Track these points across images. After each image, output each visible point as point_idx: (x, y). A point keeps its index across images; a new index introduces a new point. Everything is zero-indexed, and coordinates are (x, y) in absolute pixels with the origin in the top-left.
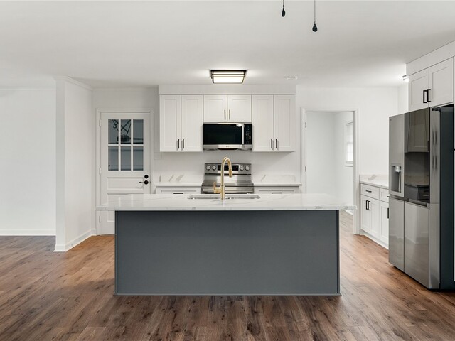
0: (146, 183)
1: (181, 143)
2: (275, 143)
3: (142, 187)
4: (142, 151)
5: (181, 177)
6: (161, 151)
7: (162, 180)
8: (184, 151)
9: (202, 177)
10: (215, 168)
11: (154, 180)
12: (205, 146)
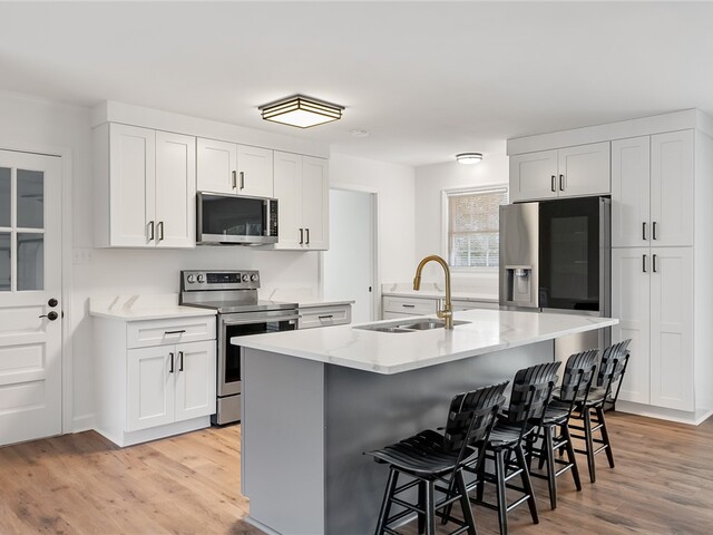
0: (52, 317)
1: (156, 230)
2: (305, 235)
3: (41, 328)
6: (113, 244)
7: (93, 309)
8: (162, 244)
9: (175, 297)
10: (205, 279)
11: (74, 311)
12: (205, 237)
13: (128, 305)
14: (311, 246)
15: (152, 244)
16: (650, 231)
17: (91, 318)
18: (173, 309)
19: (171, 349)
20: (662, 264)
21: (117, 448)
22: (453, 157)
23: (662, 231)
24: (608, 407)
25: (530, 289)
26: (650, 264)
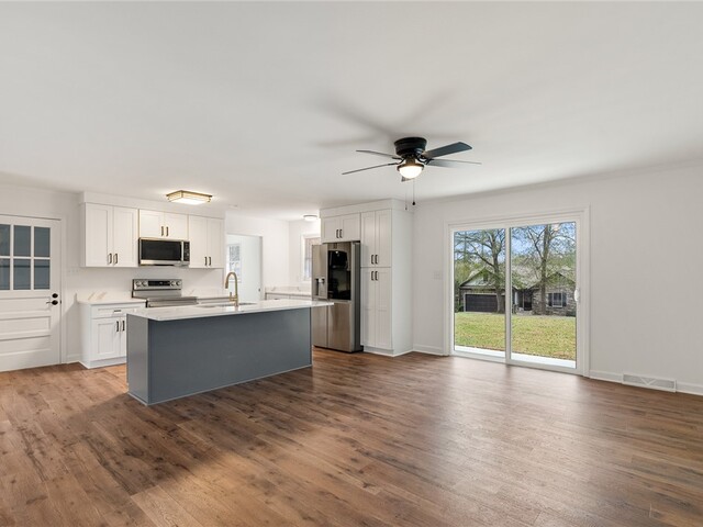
0: (55, 303)
1: (113, 258)
2: (208, 260)
3: (49, 309)
4: (49, 267)
5: (104, 294)
6: (87, 265)
7: (79, 299)
8: (117, 265)
9: (130, 293)
10: (146, 283)
11: (67, 300)
12: (143, 262)
13: (100, 298)
14: (213, 266)
15: (111, 265)
16: (375, 259)
17: (78, 304)
18: (129, 300)
19: (118, 319)
20: (380, 276)
21: (86, 369)
22: (302, 217)
23: (380, 259)
24: (359, 349)
25: (324, 288)
26: (375, 276)
